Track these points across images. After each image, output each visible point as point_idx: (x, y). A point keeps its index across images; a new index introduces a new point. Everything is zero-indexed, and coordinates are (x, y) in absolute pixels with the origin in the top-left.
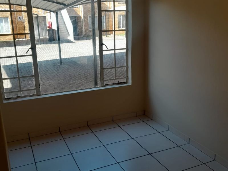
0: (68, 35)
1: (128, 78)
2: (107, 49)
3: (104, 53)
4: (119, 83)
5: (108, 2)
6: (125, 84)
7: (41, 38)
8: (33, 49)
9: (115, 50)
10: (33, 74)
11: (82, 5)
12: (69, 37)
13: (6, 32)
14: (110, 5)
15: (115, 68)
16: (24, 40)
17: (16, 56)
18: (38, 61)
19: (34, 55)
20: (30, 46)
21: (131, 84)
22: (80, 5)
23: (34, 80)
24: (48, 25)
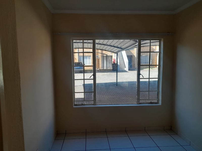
0: (125, 67)
1: (159, 99)
2: (143, 78)
3: (141, 80)
4: (151, 103)
5: (155, 46)
6: (156, 104)
7: (108, 68)
8: (94, 75)
9: (149, 78)
10: (93, 91)
11: (136, 48)
12: (125, 68)
13: (89, 64)
14: (155, 48)
15: (149, 91)
16: (98, 69)
17: (84, 79)
18: (96, 83)
19: (95, 79)
20: (92, 74)
21: (161, 105)
22: (135, 48)
23: (93, 94)
24: (113, 61)
